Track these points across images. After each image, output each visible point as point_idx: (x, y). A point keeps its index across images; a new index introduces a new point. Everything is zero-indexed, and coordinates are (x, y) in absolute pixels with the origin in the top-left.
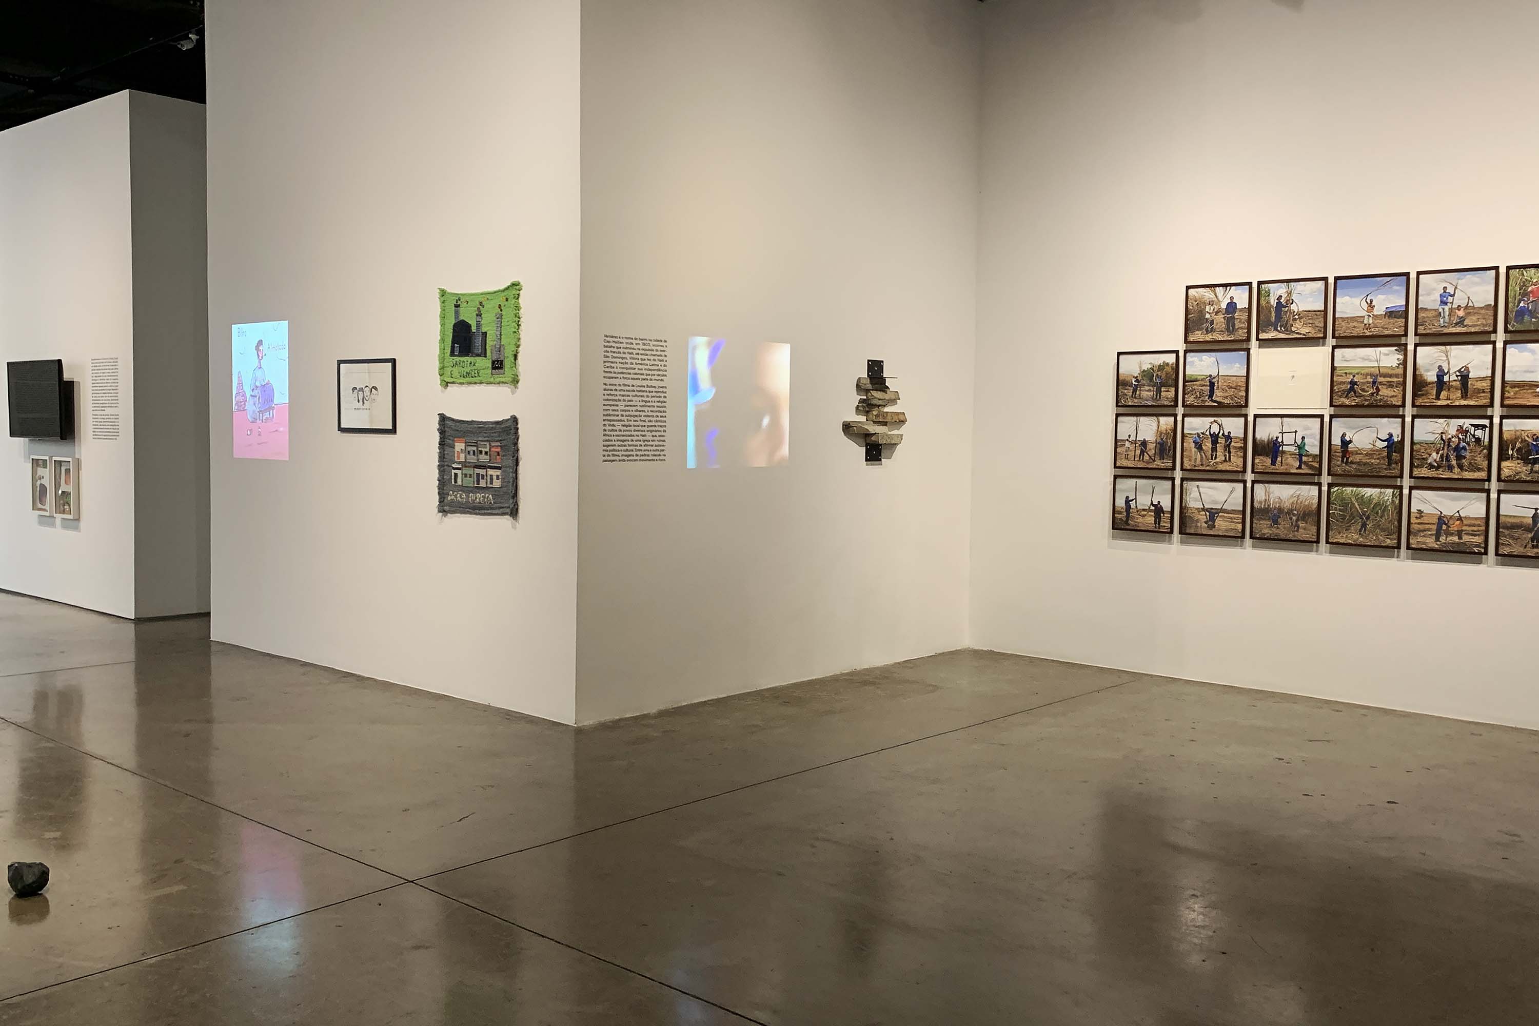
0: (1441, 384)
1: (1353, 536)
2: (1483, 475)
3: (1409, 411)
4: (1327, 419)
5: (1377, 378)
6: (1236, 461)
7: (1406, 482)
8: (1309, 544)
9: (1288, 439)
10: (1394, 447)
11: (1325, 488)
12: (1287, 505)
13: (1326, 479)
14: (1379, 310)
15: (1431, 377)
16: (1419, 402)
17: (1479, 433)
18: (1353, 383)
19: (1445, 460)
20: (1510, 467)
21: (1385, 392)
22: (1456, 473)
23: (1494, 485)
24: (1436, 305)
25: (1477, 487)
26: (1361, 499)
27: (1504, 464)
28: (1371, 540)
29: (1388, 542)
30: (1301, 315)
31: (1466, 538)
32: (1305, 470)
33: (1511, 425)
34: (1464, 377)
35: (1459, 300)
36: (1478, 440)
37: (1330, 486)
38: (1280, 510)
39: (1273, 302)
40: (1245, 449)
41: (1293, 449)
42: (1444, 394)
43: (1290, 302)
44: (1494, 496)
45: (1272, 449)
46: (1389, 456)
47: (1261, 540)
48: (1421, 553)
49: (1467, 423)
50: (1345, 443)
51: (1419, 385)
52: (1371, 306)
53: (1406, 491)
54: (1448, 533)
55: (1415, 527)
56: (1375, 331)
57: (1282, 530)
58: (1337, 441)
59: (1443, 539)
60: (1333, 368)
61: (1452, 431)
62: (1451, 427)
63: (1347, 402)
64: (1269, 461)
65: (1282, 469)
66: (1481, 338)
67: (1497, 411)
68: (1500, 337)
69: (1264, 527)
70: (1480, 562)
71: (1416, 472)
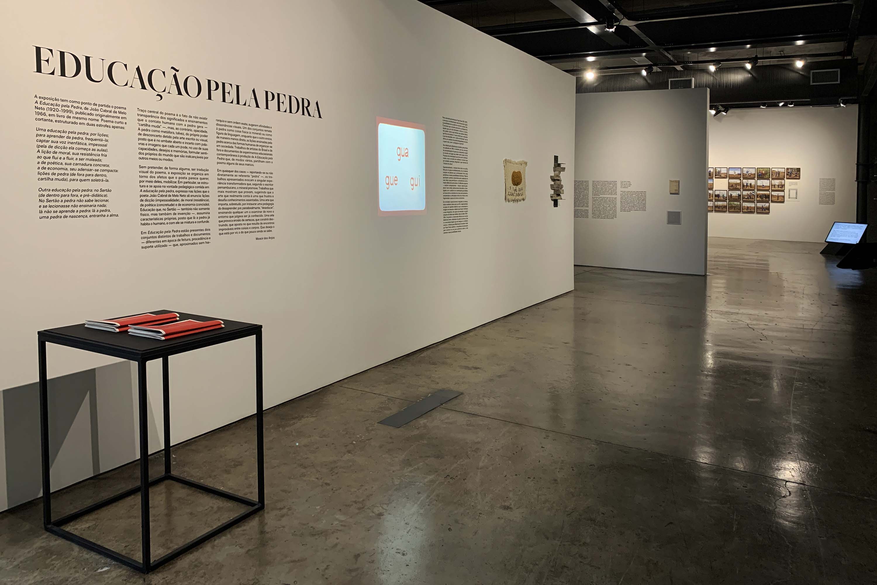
0: (747, 186)
1: (733, 210)
2: (754, 200)
3: (742, 190)
4: (728, 191)
5: (736, 184)
6: (711, 198)
7: (741, 201)
8: (725, 212)
9: (721, 194)
10: (739, 196)
11: (728, 202)
12: (721, 205)
13: (728, 201)
14: (737, 173)
15: (745, 184)
16: (744, 188)
17: (753, 193)
18: (732, 185)
19: (748, 198)
20: (758, 199)
21: (738, 187)
22: (750, 200)
23: (756, 202)
24: (746, 173)
25: (753, 202)
26: (734, 204)
27: (758, 198)
28: (736, 210)
29: (739, 211)
30: (723, 173)
31: (752, 210)
32: (724, 199)
33: (758, 192)
34: (751, 184)
35: (750, 172)
36: (753, 195)
37: (729, 202)
38: (720, 206)
39: (718, 171)
40: (713, 196)
41: (722, 196)
42: (747, 187)
43: (721, 171)
44: (756, 203)
45: (718, 196)
46: (739, 197)
47: (716, 211)
48: (744, 213)
49: (751, 192)
50: (731, 195)
51: (743, 186)
52: (735, 173)
53: (742, 203)
54: (749, 209)
55: (743, 208)
56: (736, 177)
57: (720, 209)
58: (730, 195)
59: (748, 210)
60: (729, 183)
61: (749, 193)
62: (749, 192)
63: (731, 188)
64: (717, 198)
65: (720, 199)
66: (753, 178)
67: (756, 190)
68: (756, 179)
69: (717, 209)
70: (754, 214)
71: (743, 200)
